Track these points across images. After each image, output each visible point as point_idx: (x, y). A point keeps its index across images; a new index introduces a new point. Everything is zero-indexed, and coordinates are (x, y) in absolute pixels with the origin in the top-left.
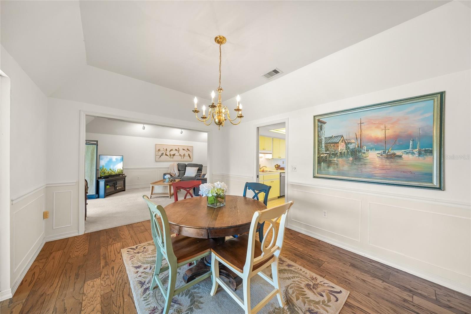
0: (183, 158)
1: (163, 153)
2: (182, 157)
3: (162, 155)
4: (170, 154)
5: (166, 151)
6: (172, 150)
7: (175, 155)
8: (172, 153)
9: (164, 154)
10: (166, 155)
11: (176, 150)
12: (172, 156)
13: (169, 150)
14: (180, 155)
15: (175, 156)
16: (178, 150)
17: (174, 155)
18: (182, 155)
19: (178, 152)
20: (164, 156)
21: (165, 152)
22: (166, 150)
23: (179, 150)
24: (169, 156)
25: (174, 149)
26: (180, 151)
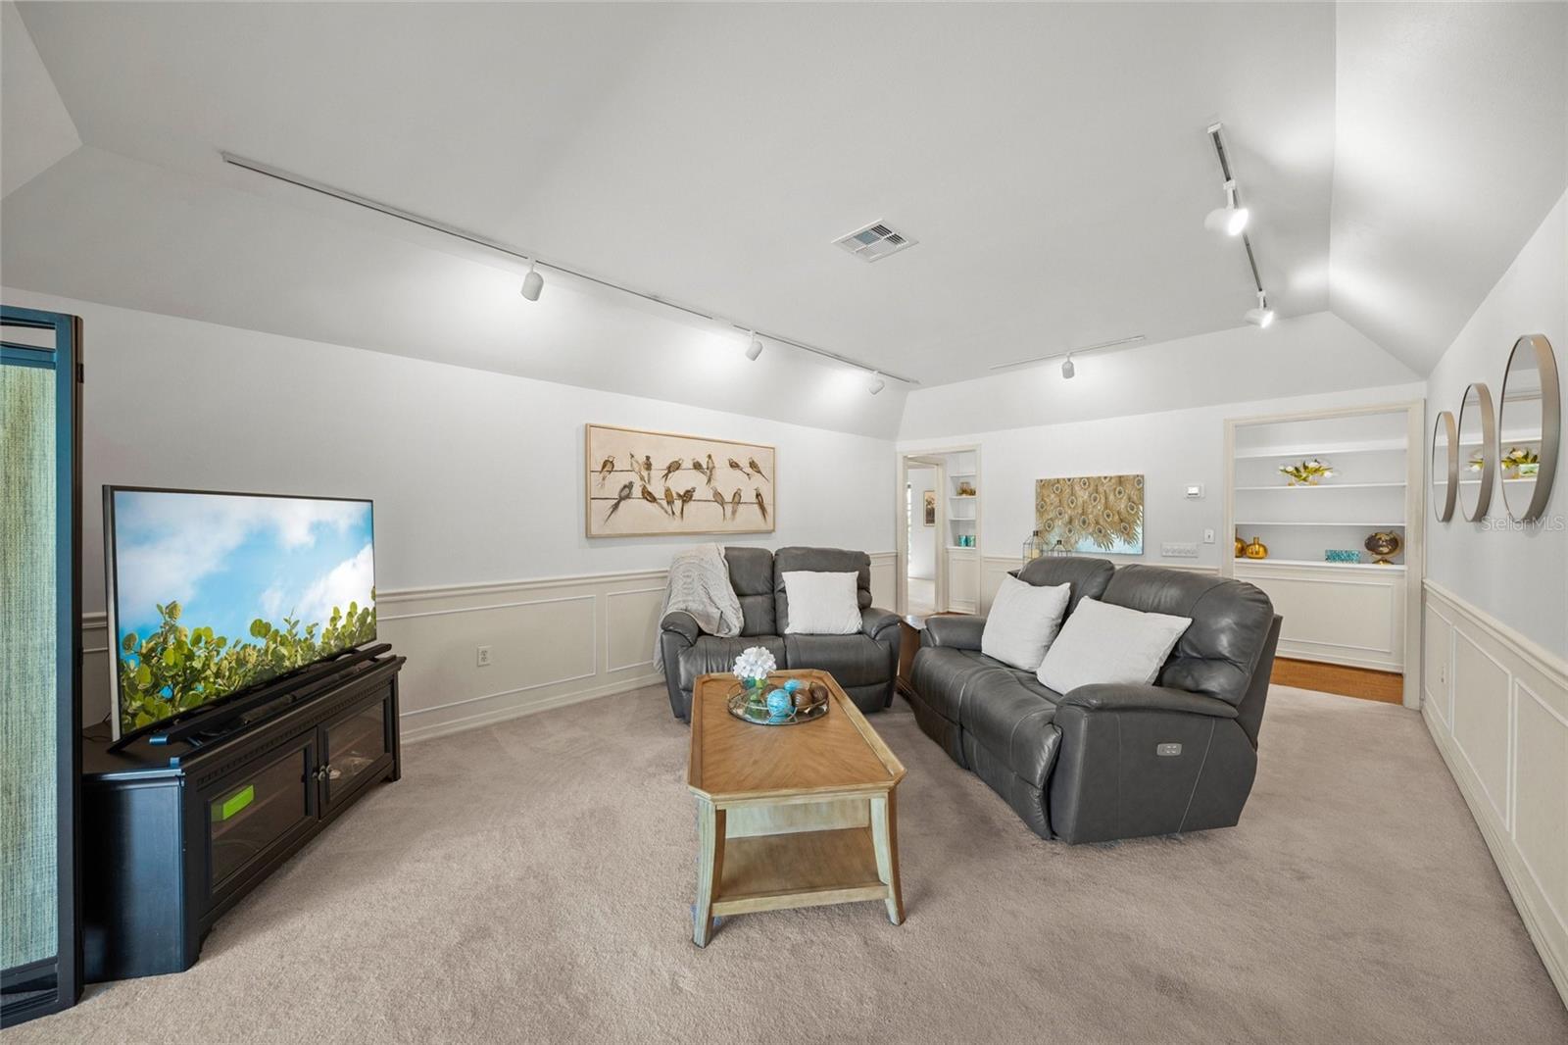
0: (734, 512)
1: (630, 486)
2: (729, 508)
3: (628, 497)
4: (668, 492)
5: (645, 473)
6: (674, 467)
7: (696, 496)
8: (680, 483)
9: (637, 491)
10: (648, 496)
11: (697, 466)
12: (678, 503)
13: (660, 464)
14: (718, 498)
15: (692, 502)
16: (705, 466)
17: (687, 497)
18: (728, 498)
19: (705, 479)
20: (636, 505)
21: (642, 478)
22: (648, 466)
23: (711, 469)
24: (664, 503)
25: (687, 464)
26: (717, 473)
